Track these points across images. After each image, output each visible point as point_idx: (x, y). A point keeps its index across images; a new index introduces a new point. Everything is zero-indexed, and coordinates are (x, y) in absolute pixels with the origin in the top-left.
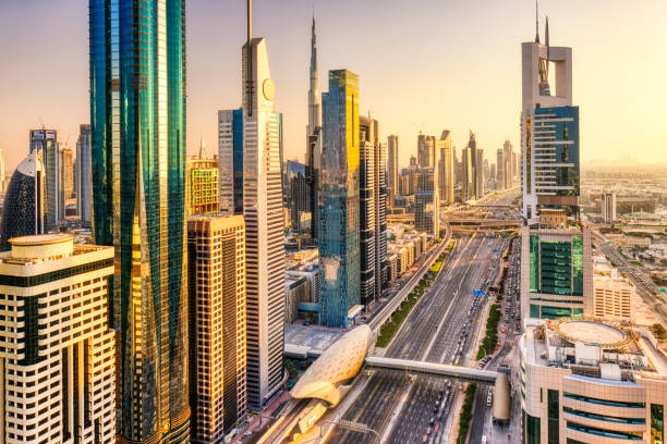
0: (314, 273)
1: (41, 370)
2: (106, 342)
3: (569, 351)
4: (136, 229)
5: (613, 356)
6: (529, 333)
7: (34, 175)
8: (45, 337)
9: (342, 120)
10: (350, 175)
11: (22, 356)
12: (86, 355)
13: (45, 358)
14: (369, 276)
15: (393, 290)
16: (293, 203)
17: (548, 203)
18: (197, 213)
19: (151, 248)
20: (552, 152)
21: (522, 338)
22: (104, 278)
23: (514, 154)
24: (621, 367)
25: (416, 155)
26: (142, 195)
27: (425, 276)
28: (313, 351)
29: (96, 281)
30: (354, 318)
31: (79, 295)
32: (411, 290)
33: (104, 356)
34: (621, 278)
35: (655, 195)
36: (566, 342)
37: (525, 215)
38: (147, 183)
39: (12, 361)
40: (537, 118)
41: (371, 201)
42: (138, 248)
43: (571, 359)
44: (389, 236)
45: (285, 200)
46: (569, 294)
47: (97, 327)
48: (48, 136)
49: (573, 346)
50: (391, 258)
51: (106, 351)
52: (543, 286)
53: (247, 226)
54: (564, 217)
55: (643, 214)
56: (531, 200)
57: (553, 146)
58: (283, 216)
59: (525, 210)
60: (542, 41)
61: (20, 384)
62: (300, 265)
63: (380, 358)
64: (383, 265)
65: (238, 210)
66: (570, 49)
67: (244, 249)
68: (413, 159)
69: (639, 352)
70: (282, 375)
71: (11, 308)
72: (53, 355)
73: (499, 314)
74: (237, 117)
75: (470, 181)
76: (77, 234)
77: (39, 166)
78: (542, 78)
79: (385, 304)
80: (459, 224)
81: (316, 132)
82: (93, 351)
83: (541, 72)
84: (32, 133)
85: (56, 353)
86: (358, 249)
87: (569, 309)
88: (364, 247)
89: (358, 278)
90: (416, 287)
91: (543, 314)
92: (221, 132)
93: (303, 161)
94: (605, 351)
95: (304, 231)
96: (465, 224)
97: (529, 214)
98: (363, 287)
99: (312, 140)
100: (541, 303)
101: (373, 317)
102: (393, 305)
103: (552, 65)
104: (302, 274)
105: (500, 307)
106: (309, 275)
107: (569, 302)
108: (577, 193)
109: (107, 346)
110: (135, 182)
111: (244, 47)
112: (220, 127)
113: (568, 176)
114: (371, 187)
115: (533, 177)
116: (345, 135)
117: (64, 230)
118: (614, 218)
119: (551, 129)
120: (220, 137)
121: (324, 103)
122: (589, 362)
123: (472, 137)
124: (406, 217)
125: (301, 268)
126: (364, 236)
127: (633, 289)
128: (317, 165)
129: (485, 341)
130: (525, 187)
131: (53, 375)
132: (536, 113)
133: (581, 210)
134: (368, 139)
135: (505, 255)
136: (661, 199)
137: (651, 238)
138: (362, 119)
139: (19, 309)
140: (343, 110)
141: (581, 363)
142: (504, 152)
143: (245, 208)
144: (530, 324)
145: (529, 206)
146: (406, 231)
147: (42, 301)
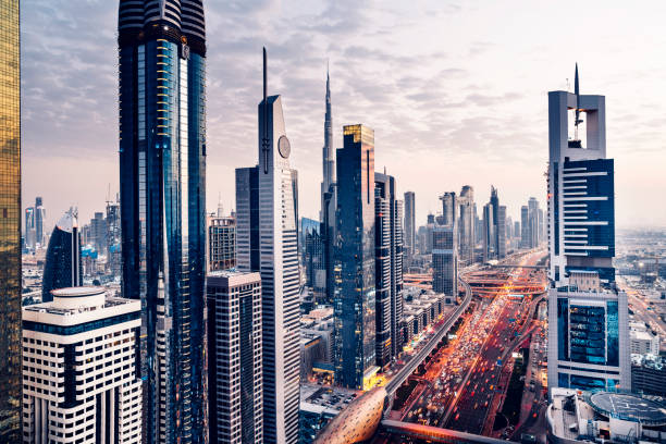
0: (330, 331)
1: (79, 413)
2: (135, 390)
4: (161, 284)
5: (654, 434)
6: (558, 403)
7: (71, 231)
8: (81, 383)
10: (365, 232)
11: (62, 400)
12: (117, 402)
13: (81, 402)
14: (385, 337)
16: (308, 261)
17: (578, 264)
18: (216, 269)
19: (174, 303)
20: (583, 208)
21: (550, 408)
22: (133, 330)
23: (541, 211)
26: (166, 252)
27: (444, 339)
28: (328, 412)
29: (126, 332)
30: (369, 380)
31: (110, 345)
32: (428, 353)
33: (132, 403)
36: (599, 416)
37: (553, 277)
38: (170, 240)
39: (54, 404)
40: (566, 172)
41: (386, 259)
42: (162, 302)
43: (605, 434)
44: (405, 297)
46: (603, 364)
47: (126, 376)
49: (607, 420)
50: (408, 319)
51: (134, 398)
52: (573, 352)
53: (263, 284)
54: (597, 279)
56: (560, 261)
57: (583, 202)
58: (299, 274)
59: (553, 271)
61: (60, 425)
62: (314, 324)
63: (396, 421)
64: (399, 327)
65: (255, 267)
66: (603, 97)
67: (260, 306)
68: (431, 216)
71: (53, 355)
72: (88, 400)
73: (523, 383)
77: (76, 223)
80: (480, 285)
81: (331, 189)
82: (123, 398)
85: (91, 398)
86: (374, 309)
87: (603, 380)
88: (379, 307)
89: (374, 340)
90: (434, 350)
91: (572, 383)
93: (317, 219)
94: (644, 427)
95: (319, 290)
96: (486, 285)
97: (557, 277)
98: (378, 348)
99: (326, 198)
100: (570, 372)
102: (409, 369)
104: (315, 331)
106: (326, 334)
107: (602, 372)
108: (611, 253)
109: (135, 394)
111: (260, 106)
113: (604, 235)
114: (387, 246)
115: (562, 236)
119: (581, 184)
121: (339, 159)
122: (624, 438)
123: (494, 193)
124: (423, 276)
125: (316, 327)
126: (379, 296)
128: (332, 223)
130: (552, 246)
131: (88, 419)
132: (566, 167)
133: (617, 272)
134: (383, 196)
138: (377, 175)
139: (60, 356)
140: (358, 166)
141: (616, 439)
142: (530, 209)
143: (261, 265)
144: (559, 394)
145: (557, 268)
146: (423, 292)
147: (78, 349)
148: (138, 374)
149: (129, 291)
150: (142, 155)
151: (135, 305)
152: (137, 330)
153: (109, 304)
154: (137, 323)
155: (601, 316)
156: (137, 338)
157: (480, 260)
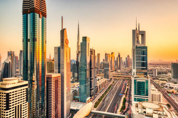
0: (78, 88)
1: (10, 112)
2: (26, 105)
3: (144, 110)
4: (34, 77)
5: (156, 112)
7: (9, 63)
8: (11, 103)
9: (85, 50)
10: (87, 63)
11: (5, 108)
12: (21, 108)
13: (11, 109)
14: (92, 89)
15: (98, 93)
16: (73, 70)
17: (139, 71)
18: (49, 73)
19: (37, 81)
20: (140, 58)
21: (132, 106)
22: (26, 89)
23: (130, 59)
24: (158, 115)
25: (105, 59)
26: (35, 68)
27: (107, 90)
28: (78, 109)
29: (24, 89)
30: (88, 101)
31: (19, 93)
32: (103, 93)
33: (25, 108)
34: (158, 91)
35: (167, 70)
36: (144, 108)
37: (133, 74)
38: (36, 65)
39: (3, 109)
40: (136, 49)
41: (93, 70)
42: (34, 81)
43: (145, 112)
44: (97, 79)
45: (71, 70)
46: (144, 95)
47: (24, 101)
48: (12, 53)
49: (145, 109)
50: (98, 85)
51: (26, 107)
52: (137, 93)
53: (61, 76)
54: (143, 75)
55: (164, 75)
57: (140, 57)
58: (70, 74)
60: (138, 29)
61: (4, 115)
62: (74, 86)
63: (95, 111)
64: (96, 87)
65: (59, 72)
66: (145, 31)
67: (60, 82)
68: (104, 60)
69: (163, 111)
70: (70, 114)
71: (3, 96)
73: (126, 100)
74: (59, 49)
75: (119, 65)
76: (19, 78)
77: (10, 60)
78: (137, 39)
79: (96, 97)
80: (116, 76)
81: (79, 52)
82: (23, 107)
83: (137, 37)
84: (8, 52)
85: (13, 107)
86: (89, 83)
87: (145, 99)
88: (91, 82)
89: (89, 90)
90: (104, 93)
91: (138, 100)
92: (55, 52)
93: (75, 60)
94: (154, 110)
95: (76, 78)
96: (117, 76)
97: (134, 74)
98: (91, 92)
99: (78, 55)
100: (137, 98)
101: (93, 100)
102: (98, 97)
103: (140, 36)
104: (75, 89)
105: (126, 98)
106: (77, 89)
107: (144, 97)
108: (146, 69)
109: (26, 106)
110: (34, 65)
111: (61, 31)
112: (55, 51)
113: (144, 65)
114: (93, 67)
115: (135, 65)
116: (86, 53)
117: (16, 76)
118: (157, 76)
119: (140, 52)
120: (55, 54)
121: (81, 45)
122: (149, 113)
123: (119, 54)
124: (102, 74)
125: (75, 87)
126: (91, 79)
127: (162, 95)
128: (79, 61)
129: (122, 107)
130: (133, 67)
131: (13, 113)
132: (136, 48)
133: (148, 73)
134: (92, 54)
135: (127, 85)
136: (169, 71)
137: (166, 81)
138: (91, 49)
139: (5, 96)
140: (86, 47)
141: (148, 114)
142: (128, 58)
143: (61, 72)
144: (134, 103)
145: (134, 72)
146: (102, 78)
147: (10, 94)
148: (27, 100)
149: (25, 79)
150: (29, 43)
151: (26, 82)
152: (27, 89)
153: (19, 82)
154: (27, 87)
155: (144, 84)
156: (27, 91)
157: (116, 70)
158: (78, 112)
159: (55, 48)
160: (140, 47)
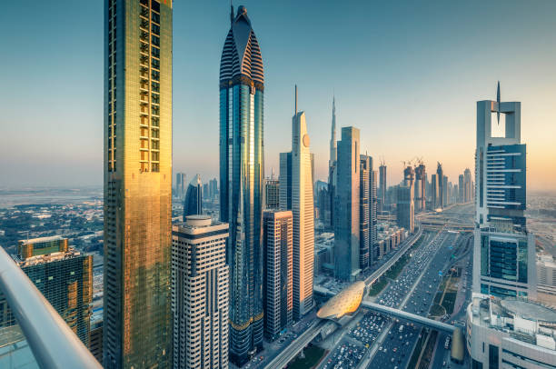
0: (332, 246)
1: (197, 280)
2: (225, 270)
3: (509, 320)
4: (239, 215)
5: (549, 331)
6: (476, 303)
7: (196, 186)
8: (199, 264)
10: (354, 190)
11: (190, 272)
12: (216, 276)
13: (199, 274)
14: (365, 252)
15: (381, 262)
17: (497, 213)
18: (268, 208)
19: (246, 225)
20: (502, 177)
21: (470, 306)
22: (225, 238)
26: (242, 197)
28: (330, 292)
29: (221, 239)
30: (355, 276)
36: (506, 314)
37: (478, 221)
38: (245, 191)
39: (186, 274)
40: (489, 153)
41: (367, 206)
42: (239, 224)
43: (510, 326)
44: (379, 228)
46: (514, 280)
47: (221, 262)
49: (512, 317)
50: (380, 242)
52: (492, 271)
53: (294, 217)
54: (511, 224)
56: (485, 211)
57: (501, 173)
59: (478, 217)
61: (189, 285)
63: (371, 303)
64: (374, 246)
65: (289, 208)
66: (520, 103)
67: (292, 229)
70: (312, 303)
71: (186, 249)
72: (202, 273)
74: (289, 156)
77: (199, 182)
79: (375, 270)
80: (429, 224)
81: (334, 164)
82: (219, 274)
85: (204, 273)
86: (358, 235)
87: (515, 291)
88: (362, 234)
89: (358, 252)
91: (491, 291)
93: (326, 181)
94: (541, 325)
96: (433, 224)
97: (481, 221)
98: (361, 258)
99: (332, 169)
100: (490, 284)
101: (367, 277)
102: (381, 271)
104: (324, 246)
106: (329, 247)
107: (515, 286)
108: (523, 207)
109: (225, 273)
110: (239, 190)
111: (293, 118)
112: (280, 162)
113: (516, 195)
114: (367, 197)
119: (501, 161)
120: (280, 167)
121: (339, 147)
122: (525, 331)
123: (440, 166)
124: (390, 217)
125: (324, 243)
126: (362, 227)
128: (335, 183)
130: (478, 201)
131: (202, 283)
132: (489, 150)
133: (527, 220)
134: (365, 167)
138: (361, 156)
139: (189, 249)
140: (350, 151)
141: (519, 331)
142: (464, 179)
143: (293, 207)
144: (477, 296)
145: (481, 216)
146: (391, 226)
147: (199, 247)
148: (227, 262)
149: (224, 218)
150: (230, 146)
151: (226, 226)
152: (227, 239)
153: (213, 224)
154: (227, 235)
155: (515, 249)
156: (227, 243)
157: (429, 209)
158: (331, 301)
159: (281, 154)
160: (501, 148)
